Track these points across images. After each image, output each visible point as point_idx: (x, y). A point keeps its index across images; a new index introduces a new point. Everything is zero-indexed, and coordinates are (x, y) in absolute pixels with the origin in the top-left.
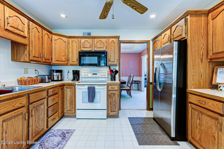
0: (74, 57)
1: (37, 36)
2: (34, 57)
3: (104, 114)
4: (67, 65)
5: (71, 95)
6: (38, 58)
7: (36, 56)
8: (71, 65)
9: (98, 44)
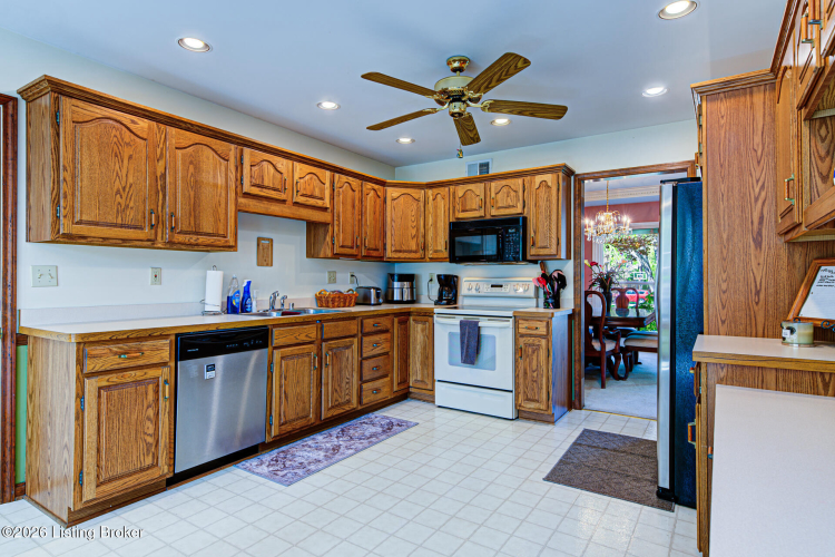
0: (439, 240)
1: (349, 201)
2: (342, 247)
3: (505, 405)
4: (422, 260)
5: (425, 341)
6: (352, 248)
7: (345, 244)
8: (433, 260)
9: (499, 196)
